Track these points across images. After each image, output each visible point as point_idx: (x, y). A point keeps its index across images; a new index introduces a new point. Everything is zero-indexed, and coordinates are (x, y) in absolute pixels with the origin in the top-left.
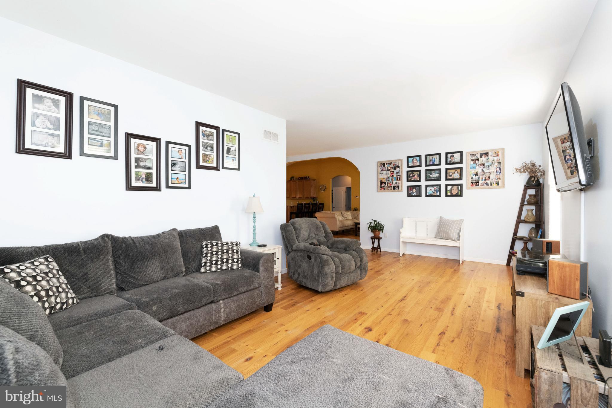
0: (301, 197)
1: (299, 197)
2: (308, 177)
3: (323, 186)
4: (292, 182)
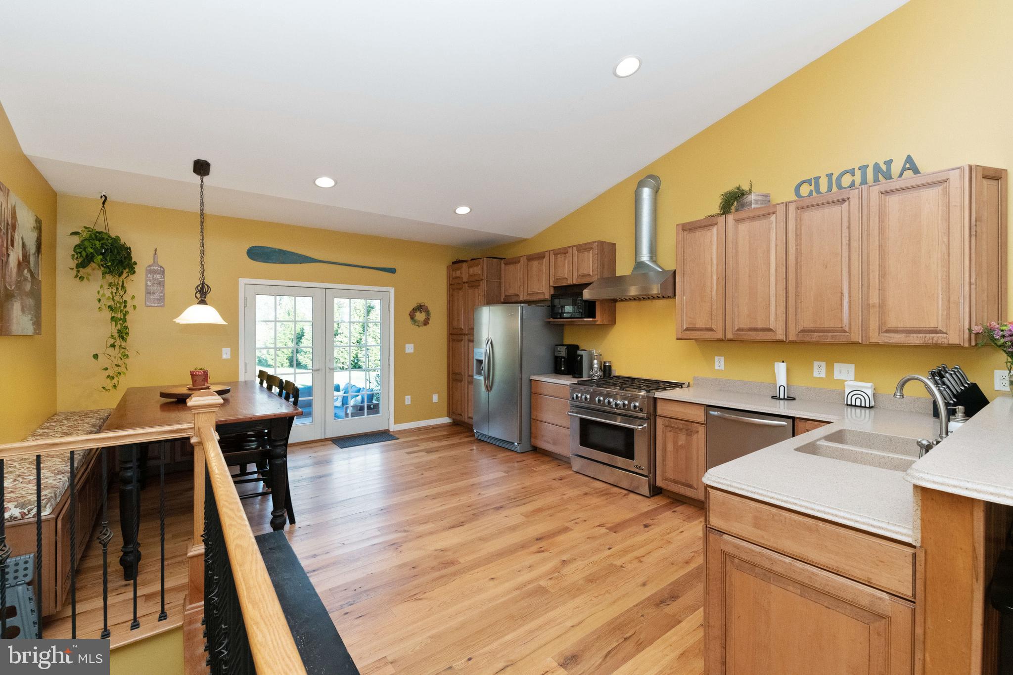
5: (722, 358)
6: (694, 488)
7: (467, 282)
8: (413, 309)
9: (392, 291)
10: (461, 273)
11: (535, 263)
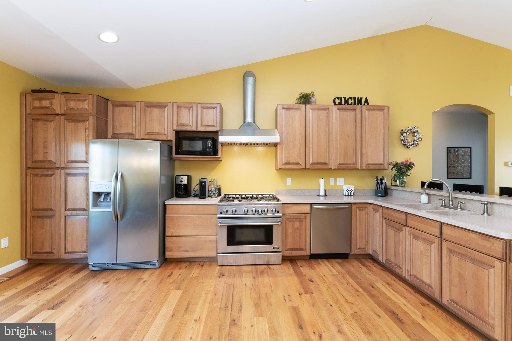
5: (290, 179)
6: (304, 250)
7: (63, 115)
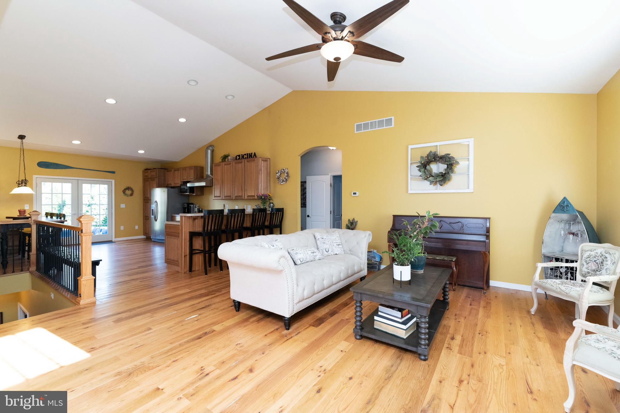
0: (241, 195)
1: (237, 195)
2: (255, 153)
3: (282, 172)
4: (225, 165)
7: (150, 178)
8: (125, 189)
9: (113, 181)
10: (148, 174)
11: (176, 172)
